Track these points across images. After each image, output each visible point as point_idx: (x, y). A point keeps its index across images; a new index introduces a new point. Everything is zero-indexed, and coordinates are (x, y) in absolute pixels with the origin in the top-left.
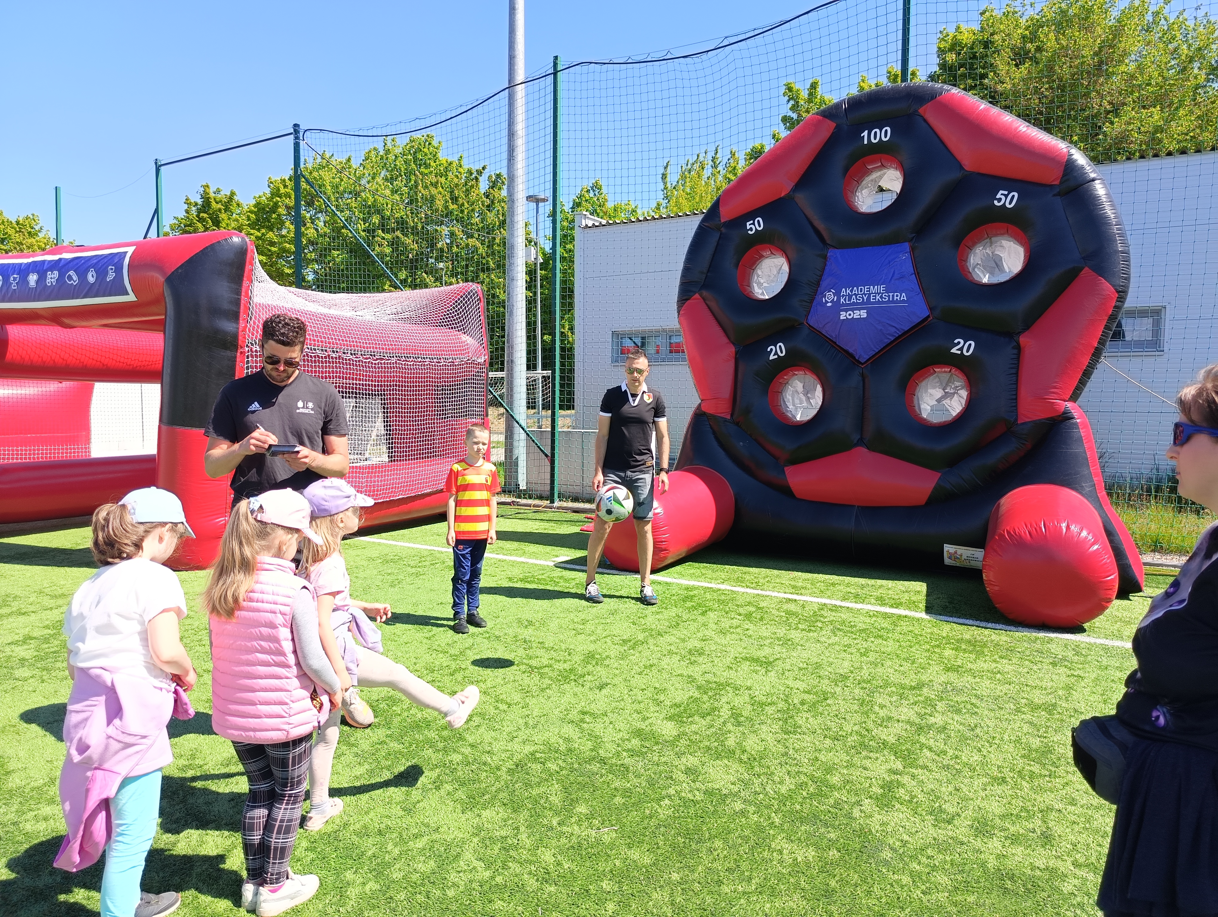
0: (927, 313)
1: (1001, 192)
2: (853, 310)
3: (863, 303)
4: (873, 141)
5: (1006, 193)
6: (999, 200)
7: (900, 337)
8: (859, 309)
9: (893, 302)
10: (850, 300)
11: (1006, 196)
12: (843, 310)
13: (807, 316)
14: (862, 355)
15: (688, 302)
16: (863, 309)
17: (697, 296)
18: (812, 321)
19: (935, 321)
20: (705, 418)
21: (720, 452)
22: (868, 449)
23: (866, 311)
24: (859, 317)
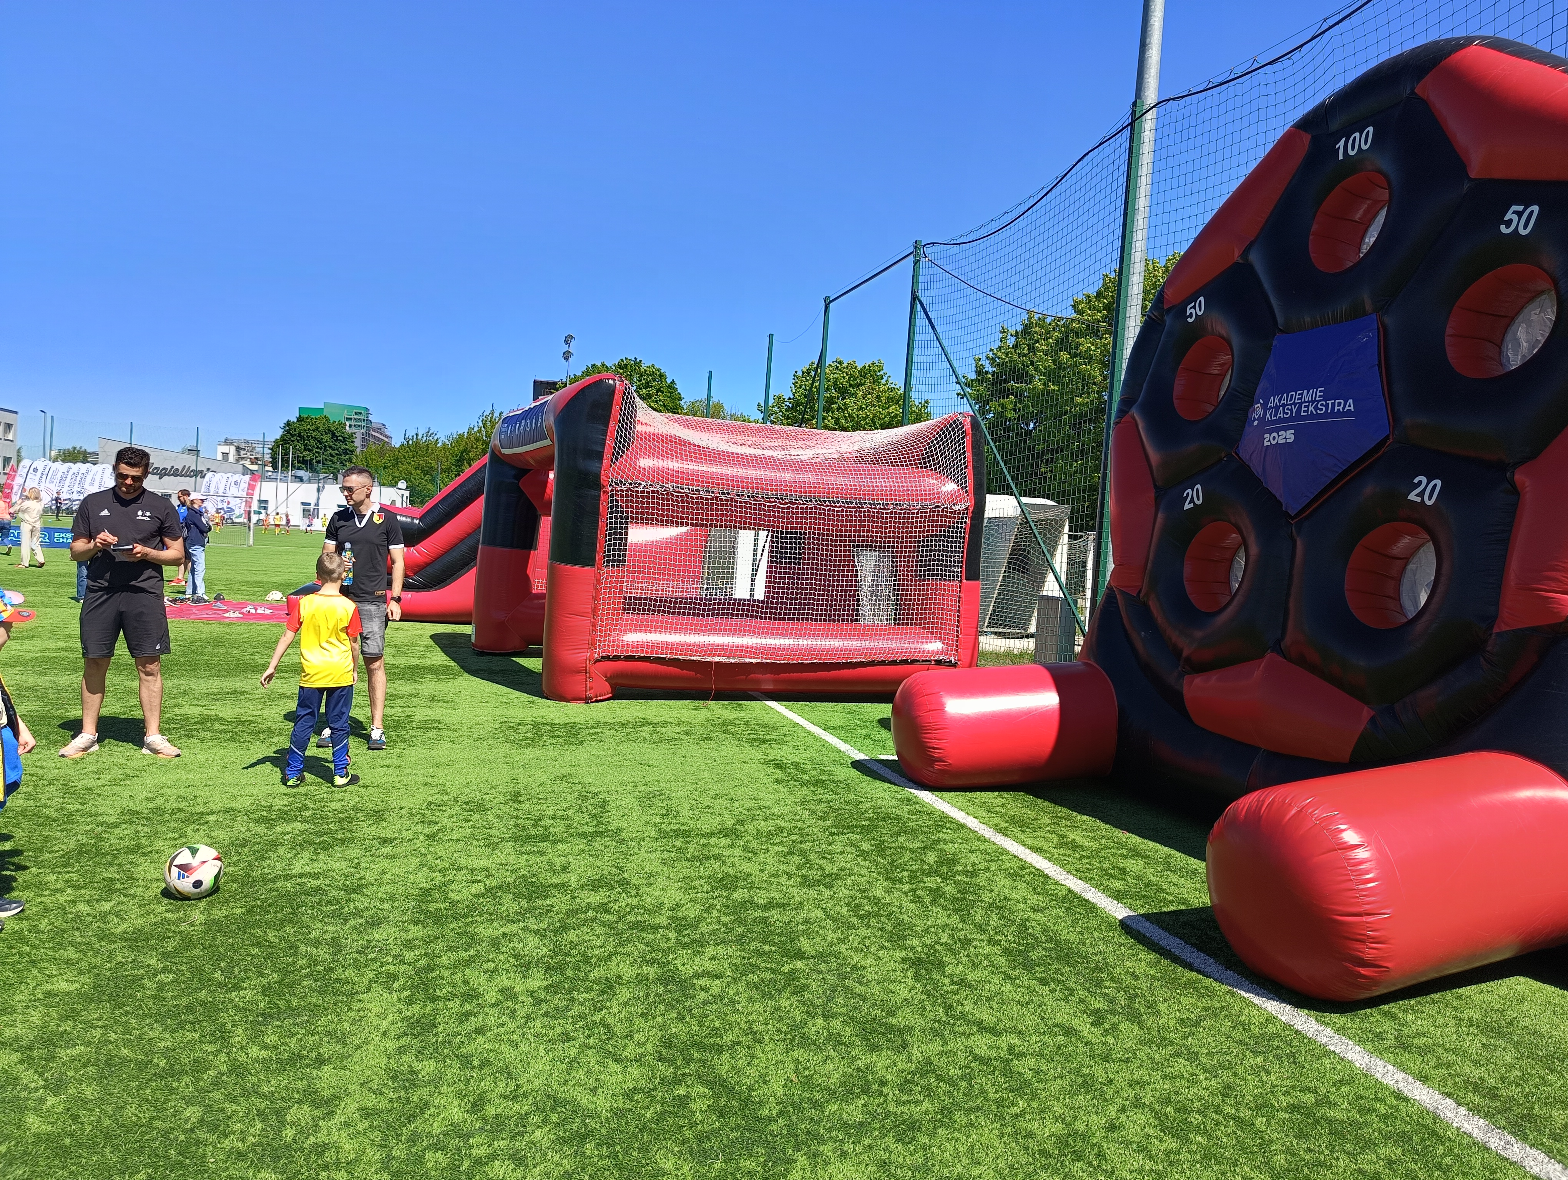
0: (1386, 432)
1: (1515, 208)
2: (1277, 430)
3: (1291, 419)
4: (1351, 153)
5: (1520, 208)
6: (1509, 223)
8: (1285, 429)
9: (1333, 414)
10: (1276, 414)
11: (1521, 214)
12: (1267, 432)
13: (1238, 442)
14: (1291, 503)
15: (1118, 426)
16: (1291, 428)
17: (1128, 418)
18: (1241, 449)
19: (1398, 445)
20: (1114, 593)
21: (1125, 644)
22: (1285, 657)
23: (1293, 431)
24: (1284, 441)
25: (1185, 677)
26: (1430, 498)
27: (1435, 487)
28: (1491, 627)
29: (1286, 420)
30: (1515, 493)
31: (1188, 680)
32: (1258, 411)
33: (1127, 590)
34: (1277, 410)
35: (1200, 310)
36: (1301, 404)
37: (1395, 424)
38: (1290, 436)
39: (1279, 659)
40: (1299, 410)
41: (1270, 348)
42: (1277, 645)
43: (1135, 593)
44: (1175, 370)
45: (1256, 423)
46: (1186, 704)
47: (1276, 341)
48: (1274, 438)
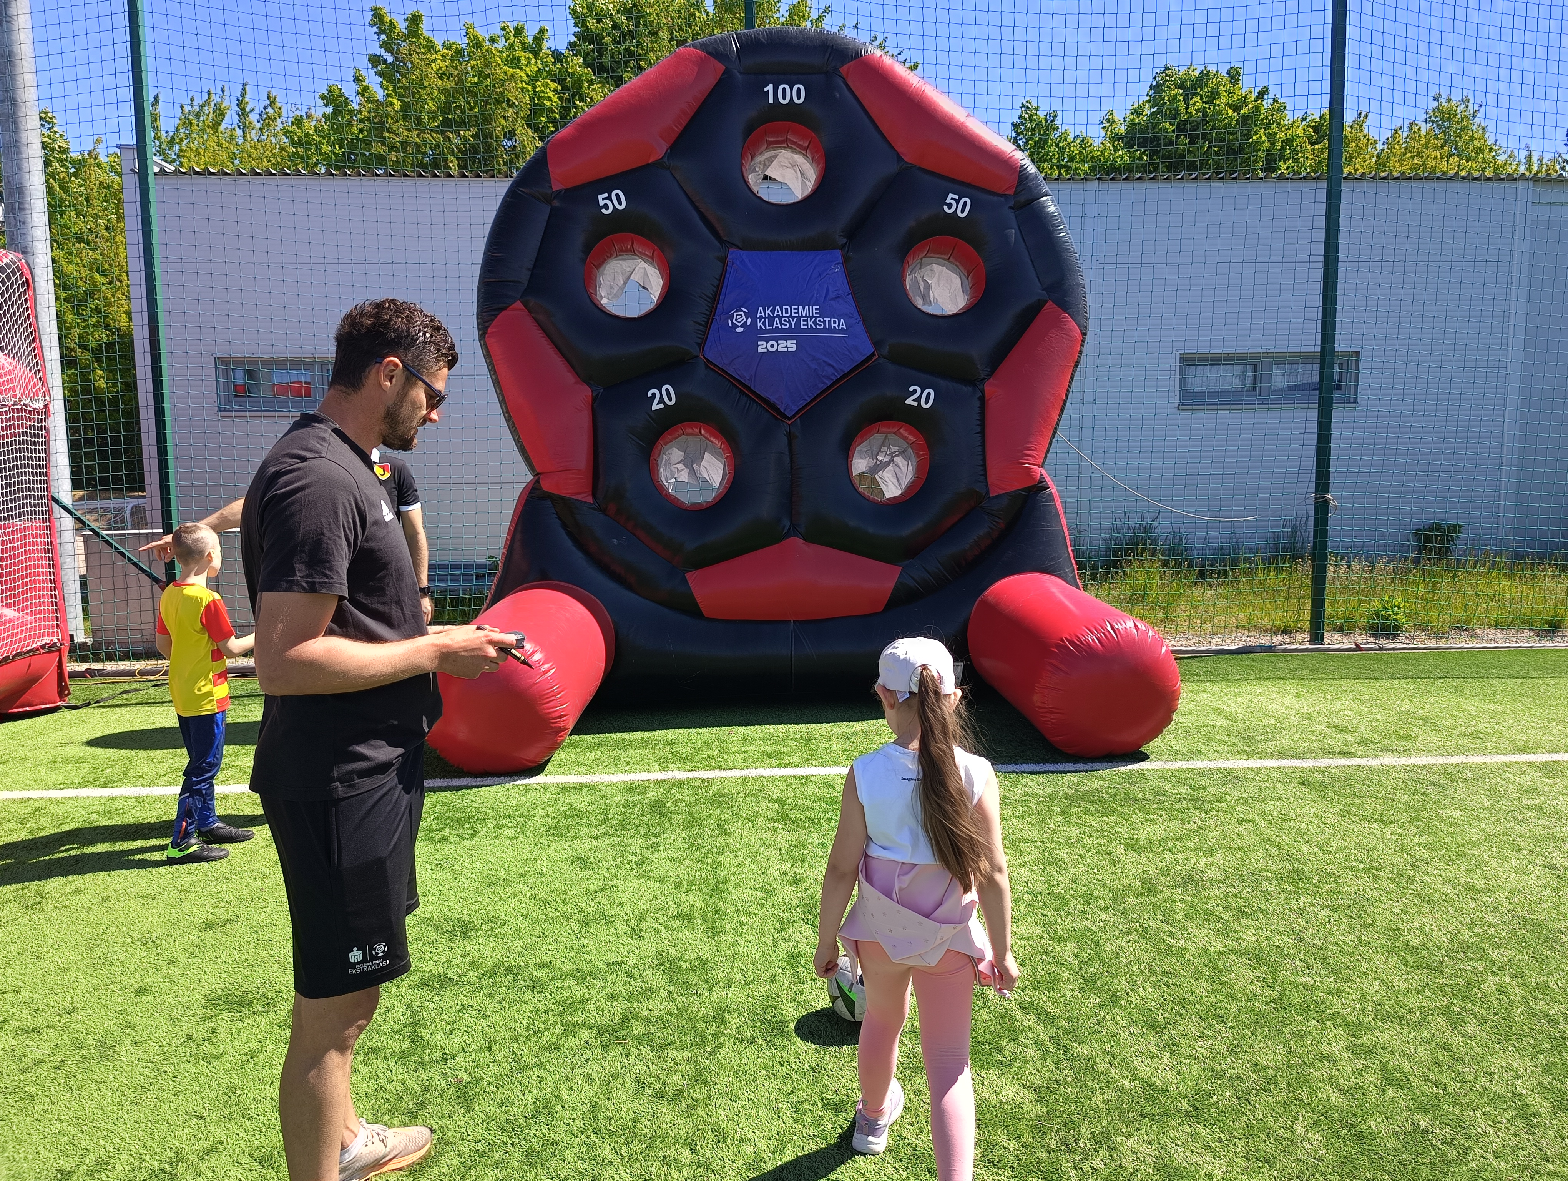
0: (872, 349)
1: (952, 195)
2: (776, 339)
3: (790, 330)
4: (782, 101)
5: (955, 197)
6: (951, 206)
7: (838, 381)
8: (786, 339)
9: (830, 330)
10: (771, 324)
11: (957, 202)
12: (762, 339)
13: (701, 346)
14: (789, 405)
15: (503, 313)
16: (791, 338)
17: (518, 304)
18: (712, 353)
19: (882, 360)
20: (549, 503)
21: (578, 557)
22: (804, 539)
23: (794, 342)
24: (785, 349)
25: (687, 575)
26: (926, 402)
27: (929, 394)
28: (988, 492)
29: (784, 331)
30: (982, 399)
31: (692, 577)
32: (740, 318)
33: (579, 497)
34: (771, 320)
35: (620, 203)
36: (799, 318)
37: (877, 344)
38: (792, 346)
39: (800, 541)
40: (798, 323)
41: (723, 260)
42: (794, 531)
43: (590, 500)
44: (584, 261)
45: (739, 330)
46: (698, 600)
47: (733, 254)
48: (772, 346)
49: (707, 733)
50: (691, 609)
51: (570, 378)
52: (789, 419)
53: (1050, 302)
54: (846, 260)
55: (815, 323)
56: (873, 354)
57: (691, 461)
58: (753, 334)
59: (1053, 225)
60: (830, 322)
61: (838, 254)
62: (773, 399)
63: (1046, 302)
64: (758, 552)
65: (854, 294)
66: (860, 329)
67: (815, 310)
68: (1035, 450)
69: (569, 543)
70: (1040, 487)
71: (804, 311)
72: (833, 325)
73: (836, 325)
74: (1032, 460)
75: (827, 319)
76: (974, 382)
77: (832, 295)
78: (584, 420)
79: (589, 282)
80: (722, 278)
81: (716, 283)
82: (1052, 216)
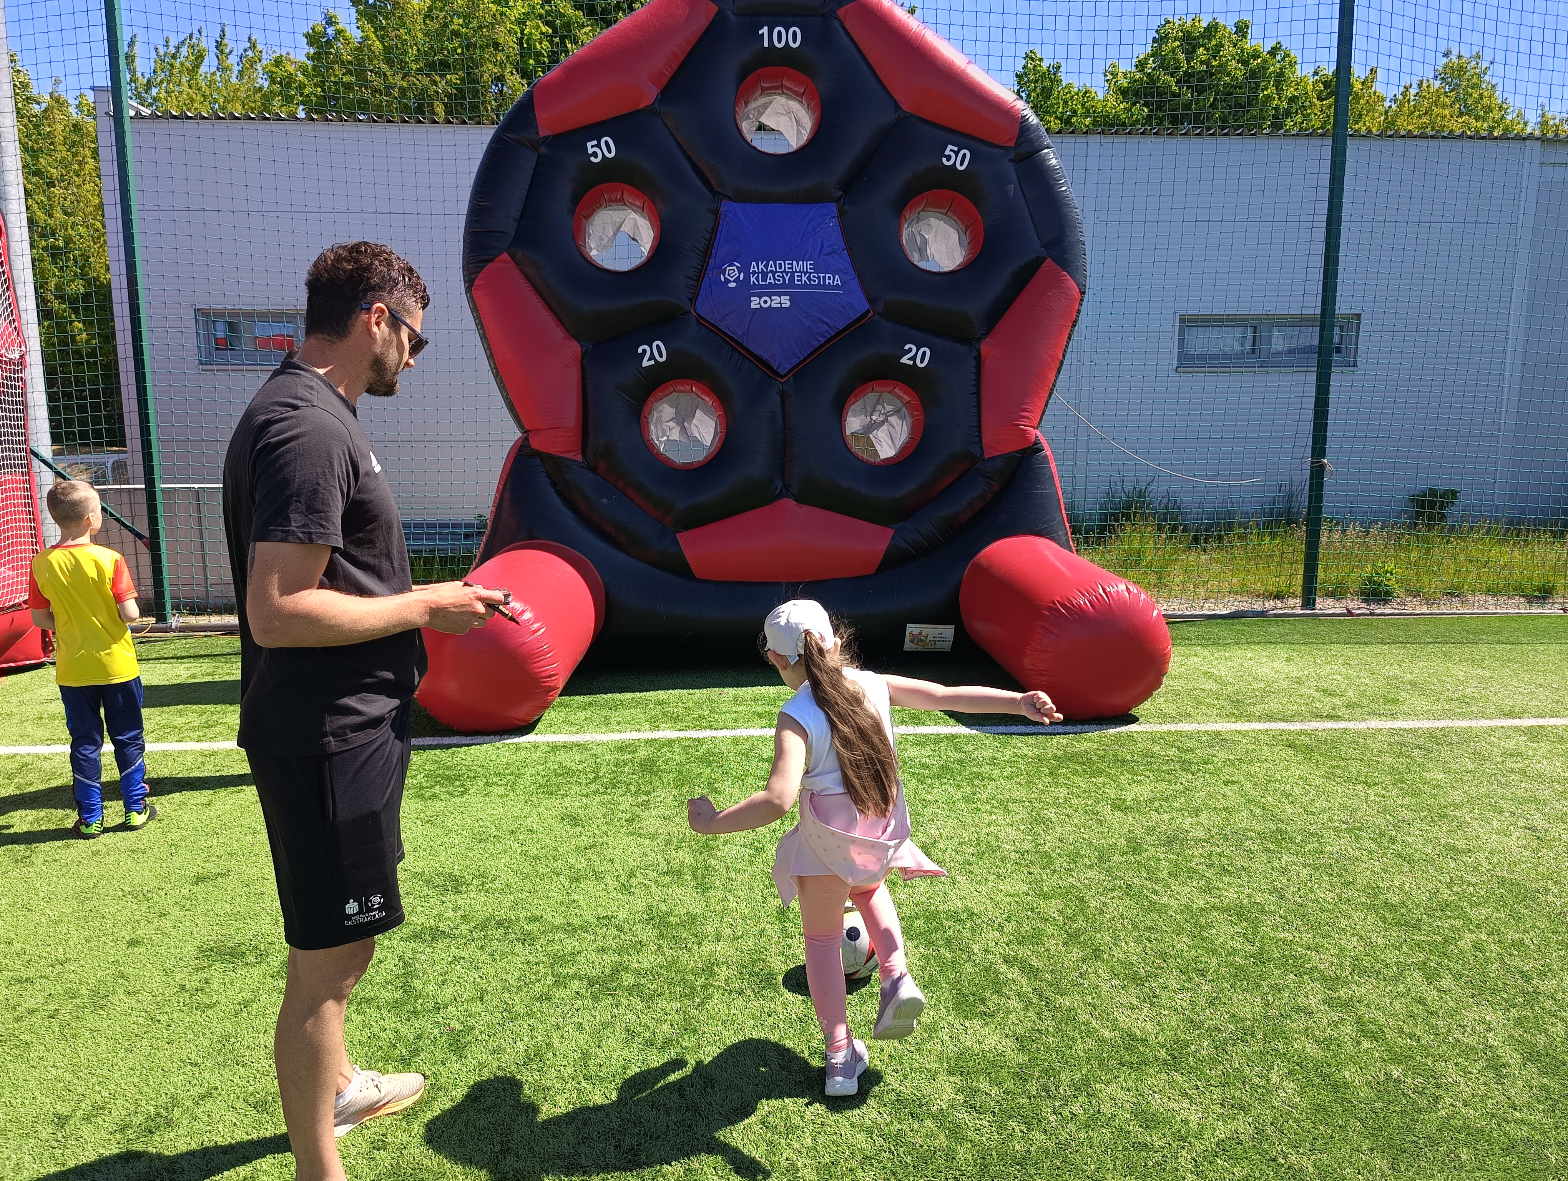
0: (867, 306)
1: (951, 147)
2: (769, 295)
3: (784, 285)
4: (777, 45)
5: (956, 149)
6: (949, 158)
7: (832, 338)
8: (780, 295)
9: (825, 286)
10: (764, 280)
11: (956, 153)
12: (755, 295)
13: (693, 301)
14: (783, 363)
15: (490, 265)
16: (785, 294)
17: (505, 256)
18: (703, 308)
19: (877, 317)
20: (538, 461)
21: (568, 516)
22: (796, 500)
23: (788, 298)
24: (779, 306)
25: (678, 536)
26: (922, 361)
27: (924, 353)
28: (982, 454)
29: (778, 286)
30: (978, 359)
31: (683, 538)
32: (732, 273)
33: (569, 456)
34: (765, 276)
35: (610, 151)
36: (793, 273)
37: (871, 301)
38: (785, 302)
39: (792, 502)
40: (792, 278)
41: (716, 212)
42: (785, 491)
43: (579, 458)
44: (572, 212)
45: (732, 285)
46: (689, 561)
47: (726, 206)
48: (765, 302)
49: (698, 694)
50: (682, 570)
51: (559, 333)
52: (782, 377)
53: (1049, 260)
54: (841, 214)
55: (809, 278)
56: (868, 311)
57: (683, 419)
58: (745, 289)
59: (1054, 179)
60: (824, 277)
61: (833, 207)
62: (766, 356)
63: (1045, 259)
64: (750, 514)
65: (849, 249)
66: (855, 285)
67: (809, 265)
68: (1031, 411)
69: (559, 502)
70: (1035, 449)
71: (798, 266)
72: (827, 281)
73: (831, 281)
74: (1027, 422)
75: (822, 275)
76: (970, 341)
77: (826, 250)
78: (573, 376)
79: (578, 233)
80: (714, 231)
81: (708, 236)
82: (1053, 169)
